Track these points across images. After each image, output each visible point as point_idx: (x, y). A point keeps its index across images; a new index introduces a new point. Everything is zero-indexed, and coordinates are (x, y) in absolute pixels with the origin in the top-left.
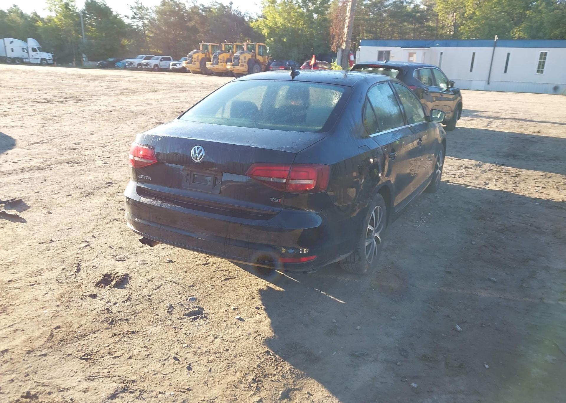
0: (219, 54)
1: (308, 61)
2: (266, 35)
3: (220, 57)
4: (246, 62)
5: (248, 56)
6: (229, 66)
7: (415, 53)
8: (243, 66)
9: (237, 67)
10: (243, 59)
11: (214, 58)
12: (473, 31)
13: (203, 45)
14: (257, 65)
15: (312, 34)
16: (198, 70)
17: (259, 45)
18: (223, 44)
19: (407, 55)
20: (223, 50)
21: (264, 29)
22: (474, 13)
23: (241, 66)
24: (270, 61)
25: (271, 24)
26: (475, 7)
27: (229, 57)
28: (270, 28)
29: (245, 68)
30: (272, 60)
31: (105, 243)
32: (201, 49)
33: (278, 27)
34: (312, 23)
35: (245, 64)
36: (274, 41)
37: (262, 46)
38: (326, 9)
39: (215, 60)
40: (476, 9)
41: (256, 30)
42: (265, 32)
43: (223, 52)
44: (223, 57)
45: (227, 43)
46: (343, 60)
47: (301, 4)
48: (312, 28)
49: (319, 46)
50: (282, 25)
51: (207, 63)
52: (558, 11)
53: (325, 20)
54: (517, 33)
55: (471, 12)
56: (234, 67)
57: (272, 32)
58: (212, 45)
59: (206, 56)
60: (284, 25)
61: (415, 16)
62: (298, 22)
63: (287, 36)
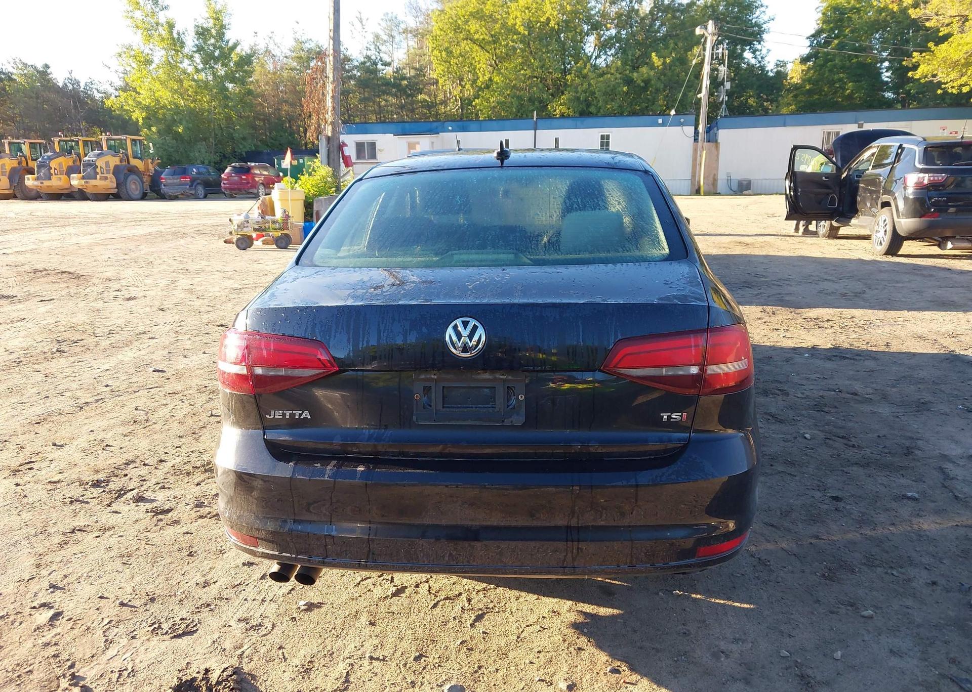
0: (50, 159)
1: (233, 164)
2: (141, 121)
3: (53, 164)
4: (111, 172)
5: (114, 161)
6: (76, 181)
7: (418, 143)
8: (106, 178)
9: (93, 182)
10: (104, 166)
11: (39, 167)
12: (495, 107)
13: (9, 143)
14: (132, 177)
15: (228, 118)
16: (7, 192)
17: (133, 140)
18: (56, 140)
19: (405, 146)
20: (58, 150)
21: (134, 111)
22: (490, 80)
23: (101, 179)
24: (157, 168)
25: (147, 102)
26: (491, 69)
27: (71, 163)
28: (147, 108)
29: (108, 183)
30: (163, 166)
31: (101, 597)
32: (7, 151)
33: (164, 107)
34: (226, 98)
35: (110, 176)
36: (159, 131)
37: (138, 142)
38: (249, 74)
39: (43, 171)
40: (493, 73)
41: (117, 112)
42: (138, 115)
43: (58, 155)
44: (60, 164)
45: (63, 138)
46: (332, 156)
47: (201, 66)
48: (226, 106)
49: (244, 139)
50: (170, 103)
51: (26, 176)
52: (609, 75)
53: (250, 92)
54: (558, 107)
55: (486, 78)
56: (87, 182)
57: (152, 115)
58: (31, 143)
59: (20, 163)
60: (175, 104)
61: (400, 85)
62: (199, 97)
63: (184, 122)
